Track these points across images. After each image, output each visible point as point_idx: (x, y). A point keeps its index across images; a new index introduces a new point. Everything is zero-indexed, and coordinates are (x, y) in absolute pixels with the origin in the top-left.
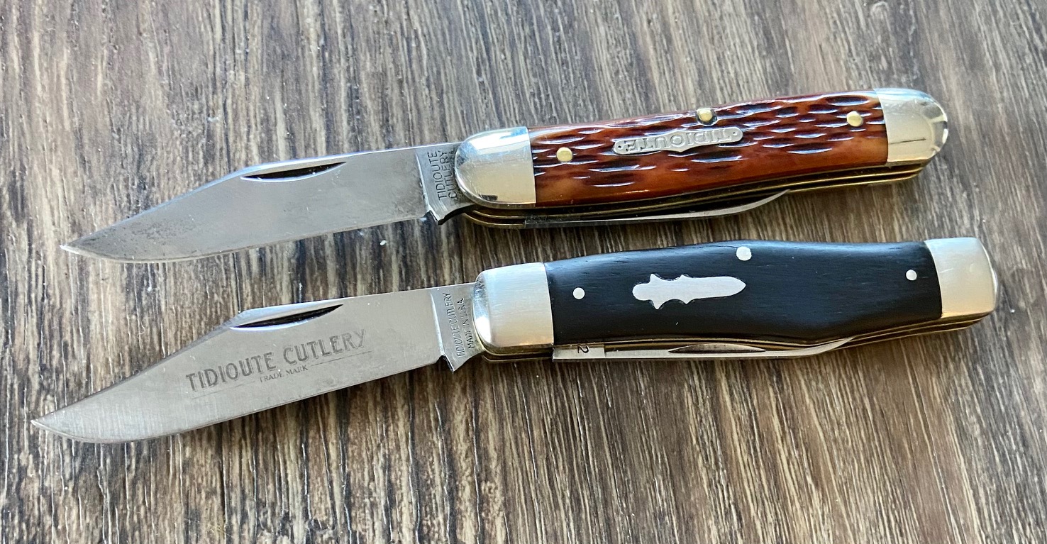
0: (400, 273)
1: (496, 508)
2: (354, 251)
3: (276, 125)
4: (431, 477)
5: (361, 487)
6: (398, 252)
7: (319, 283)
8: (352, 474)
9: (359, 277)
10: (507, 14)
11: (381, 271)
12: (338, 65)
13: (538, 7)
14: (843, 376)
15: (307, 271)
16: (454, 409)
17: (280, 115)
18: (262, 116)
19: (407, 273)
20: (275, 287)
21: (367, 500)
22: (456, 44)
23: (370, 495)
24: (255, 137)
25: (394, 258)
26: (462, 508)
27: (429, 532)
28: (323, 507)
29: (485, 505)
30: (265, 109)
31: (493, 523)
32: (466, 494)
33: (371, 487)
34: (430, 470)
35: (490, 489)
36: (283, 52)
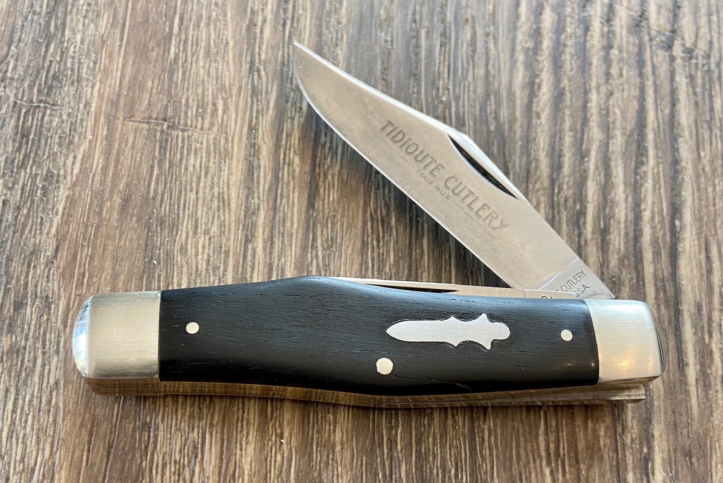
0: (585, 223)
1: (523, 29)
2: (627, 249)
3: (697, 380)
4: (573, 61)
5: (630, 66)
6: (586, 241)
7: (659, 226)
8: (636, 76)
9: (622, 225)
10: (444, 471)
11: (602, 226)
12: (634, 436)
13: (407, 475)
14: (189, 54)
15: (668, 238)
16: (549, 105)
17: (693, 389)
18: (710, 392)
19: (578, 222)
20: (697, 229)
21: (625, 55)
22: (506, 443)
23: (622, 59)
24: (717, 371)
25: (589, 236)
26: (550, 35)
27: (579, 25)
28: (660, 59)
29: (532, 32)
30: (708, 399)
31: (528, 19)
32: (546, 44)
33: (621, 64)
34: (574, 66)
35: (527, 41)
36: (690, 459)
